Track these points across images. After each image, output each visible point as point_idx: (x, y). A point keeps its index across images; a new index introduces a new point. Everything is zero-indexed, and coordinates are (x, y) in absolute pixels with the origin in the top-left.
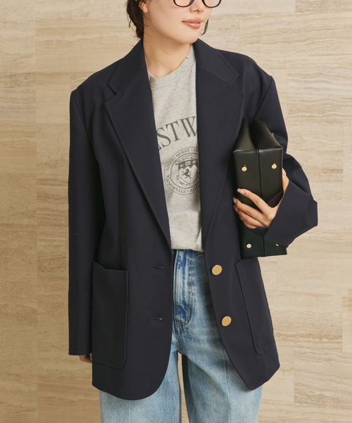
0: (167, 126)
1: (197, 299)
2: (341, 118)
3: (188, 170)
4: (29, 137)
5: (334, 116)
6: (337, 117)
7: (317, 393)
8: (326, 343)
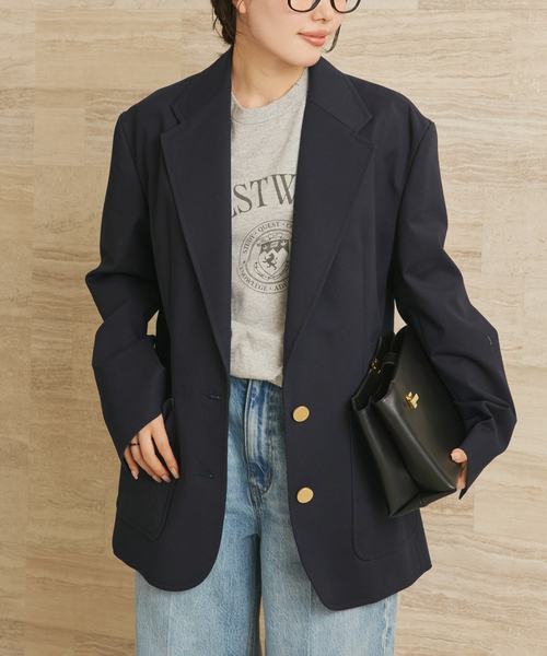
0: (252, 183)
1: (278, 456)
2: (481, 174)
3: (272, 255)
4: (23, 184)
5: (470, 171)
6: (476, 173)
7: (435, 592)
8: (450, 516)
